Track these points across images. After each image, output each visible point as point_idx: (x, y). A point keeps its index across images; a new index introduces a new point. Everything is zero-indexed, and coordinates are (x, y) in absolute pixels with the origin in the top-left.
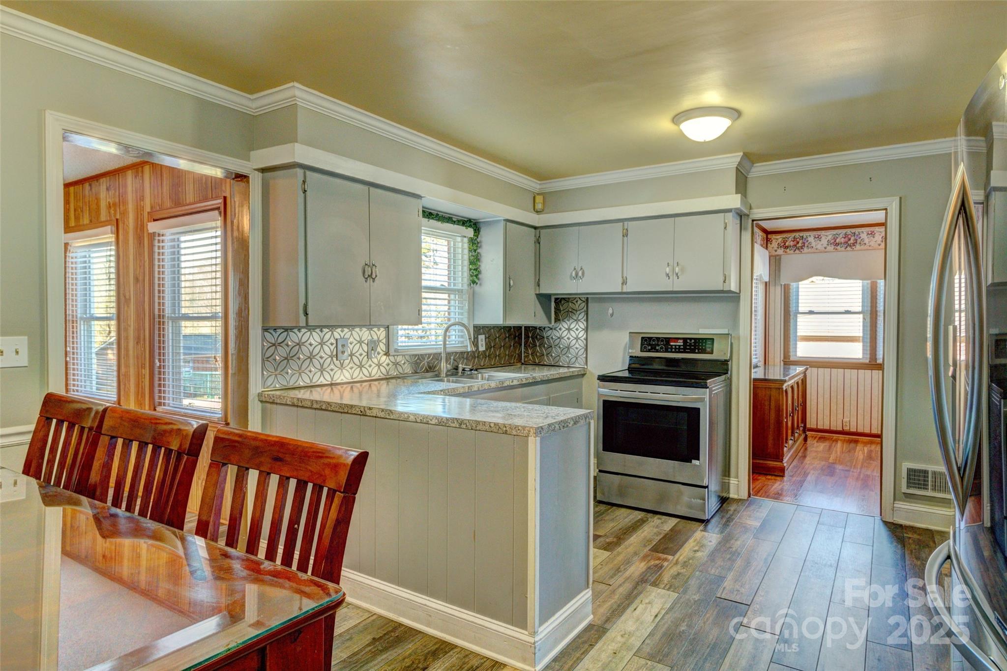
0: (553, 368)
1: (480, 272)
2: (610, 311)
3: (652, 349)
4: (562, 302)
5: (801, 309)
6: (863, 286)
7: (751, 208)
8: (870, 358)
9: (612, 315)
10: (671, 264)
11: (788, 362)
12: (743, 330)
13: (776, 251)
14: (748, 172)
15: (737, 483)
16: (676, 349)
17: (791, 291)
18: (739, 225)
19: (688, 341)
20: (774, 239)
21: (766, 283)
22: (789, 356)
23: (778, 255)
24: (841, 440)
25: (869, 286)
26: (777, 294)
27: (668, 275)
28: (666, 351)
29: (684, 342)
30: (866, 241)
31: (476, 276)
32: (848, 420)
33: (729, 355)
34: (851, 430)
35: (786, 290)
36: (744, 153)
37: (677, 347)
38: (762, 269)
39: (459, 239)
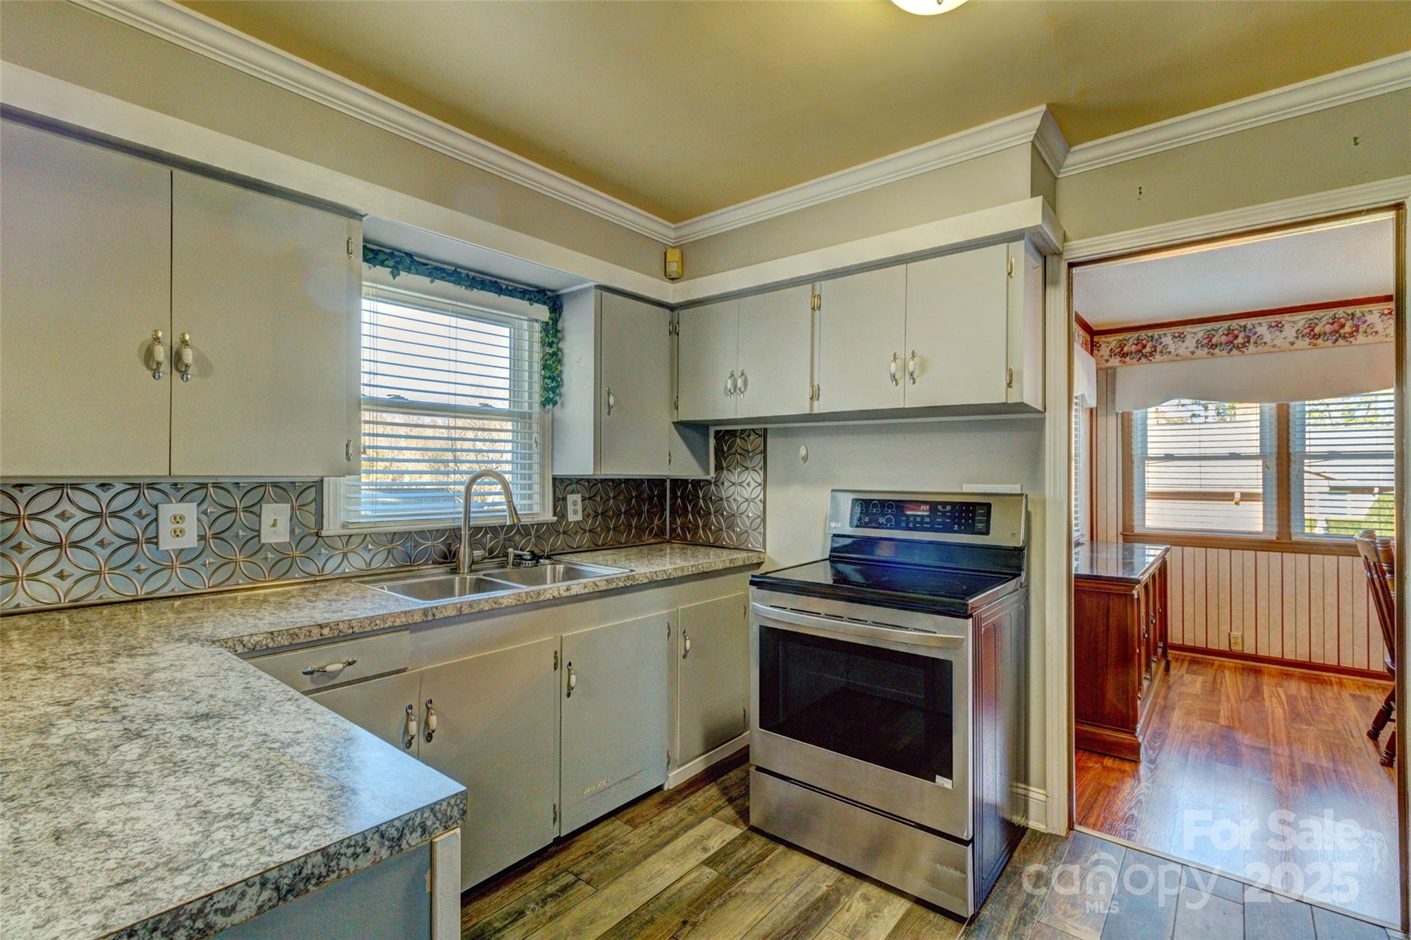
0: (712, 551)
1: (559, 385)
2: (803, 452)
3: (870, 522)
4: (726, 438)
5: (1151, 452)
6: (1261, 413)
7: (1065, 239)
8: (1278, 533)
9: (805, 459)
10: (900, 354)
11: (1130, 537)
12: (1053, 488)
13: (1107, 361)
14: (1060, 166)
15: (1043, 798)
16: (915, 522)
17: (1134, 423)
18: (1040, 269)
19: (940, 507)
20: (1105, 342)
21: (1091, 410)
22: (1133, 526)
23: (1111, 368)
24: (1229, 669)
25: (1274, 412)
26: (1110, 428)
27: (893, 377)
28: (897, 527)
29: (930, 510)
30: (1267, 338)
31: (553, 390)
32: (1240, 634)
33: (1022, 537)
34: (1246, 651)
35: (1126, 422)
36: (1048, 105)
37: (918, 519)
38: (1085, 387)
39: (525, 325)
